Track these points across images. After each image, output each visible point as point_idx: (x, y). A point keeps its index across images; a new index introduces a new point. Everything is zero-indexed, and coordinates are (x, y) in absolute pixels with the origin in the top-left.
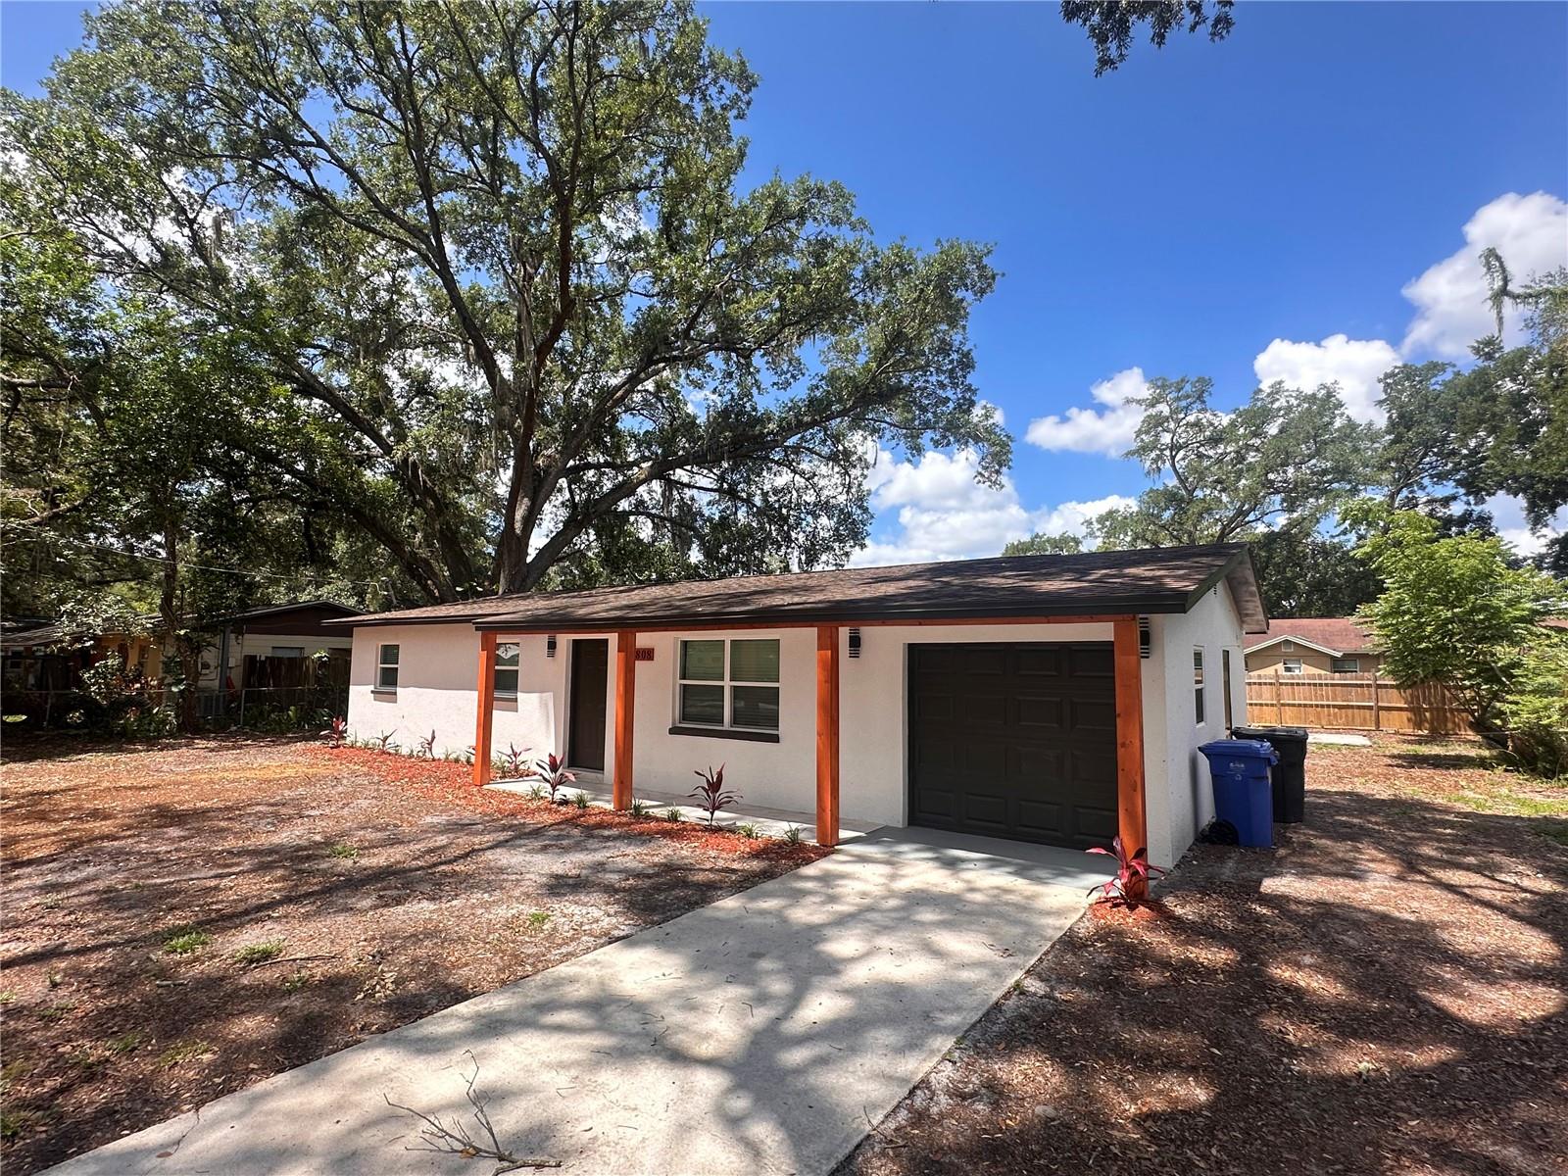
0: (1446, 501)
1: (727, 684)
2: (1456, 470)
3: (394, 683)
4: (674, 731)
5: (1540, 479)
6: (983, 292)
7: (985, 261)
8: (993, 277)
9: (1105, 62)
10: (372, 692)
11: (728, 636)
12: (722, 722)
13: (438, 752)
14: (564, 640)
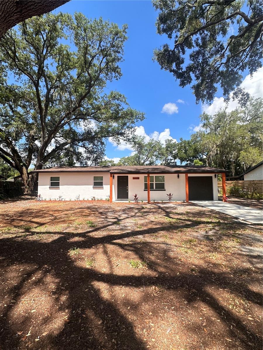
0: (172, 160)
1: (154, 183)
2: (173, 156)
3: (59, 185)
4: (144, 190)
5: (184, 158)
6: (142, 120)
7: (144, 115)
8: (145, 118)
9: (196, 103)
10: (49, 188)
11: (154, 175)
12: (153, 188)
13: (81, 199)
14: (116, 176)
